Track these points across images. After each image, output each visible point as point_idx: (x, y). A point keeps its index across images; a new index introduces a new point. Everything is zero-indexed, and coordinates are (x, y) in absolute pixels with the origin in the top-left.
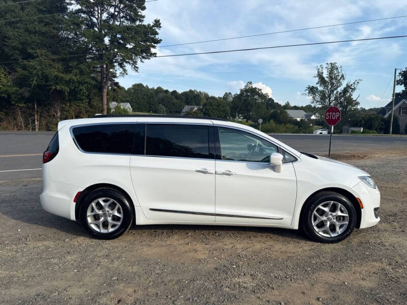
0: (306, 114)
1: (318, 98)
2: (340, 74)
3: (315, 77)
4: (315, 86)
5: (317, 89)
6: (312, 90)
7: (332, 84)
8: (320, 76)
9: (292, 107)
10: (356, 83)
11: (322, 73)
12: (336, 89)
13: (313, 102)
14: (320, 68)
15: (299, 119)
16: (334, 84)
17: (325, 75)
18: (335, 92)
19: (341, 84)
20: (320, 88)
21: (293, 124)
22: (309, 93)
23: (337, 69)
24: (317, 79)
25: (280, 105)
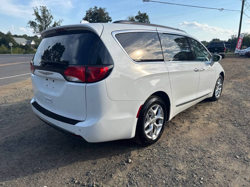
0: (27, 41)
1: (38, 30)
2: (50, 15)
3: (34, 15)
4: (34, 21)
5: (36, 24)
6: (33, 24)
7: (46, 21)
8: (37, 14)
9: (13, 35)
10: (60, 22)
11: (38, 13)
12: (49, 25)
13: (34, 33)
14: (36, 9)
15: (24, 44)
16: (47, 21)
17: (40, 14)
18: (48, 26)
19: (51, 22)
20: (38, 23)
21: (21, 48)
22: (31, 26)
23: (47, 11)
24: (35, 17)
25: (3, 34)
